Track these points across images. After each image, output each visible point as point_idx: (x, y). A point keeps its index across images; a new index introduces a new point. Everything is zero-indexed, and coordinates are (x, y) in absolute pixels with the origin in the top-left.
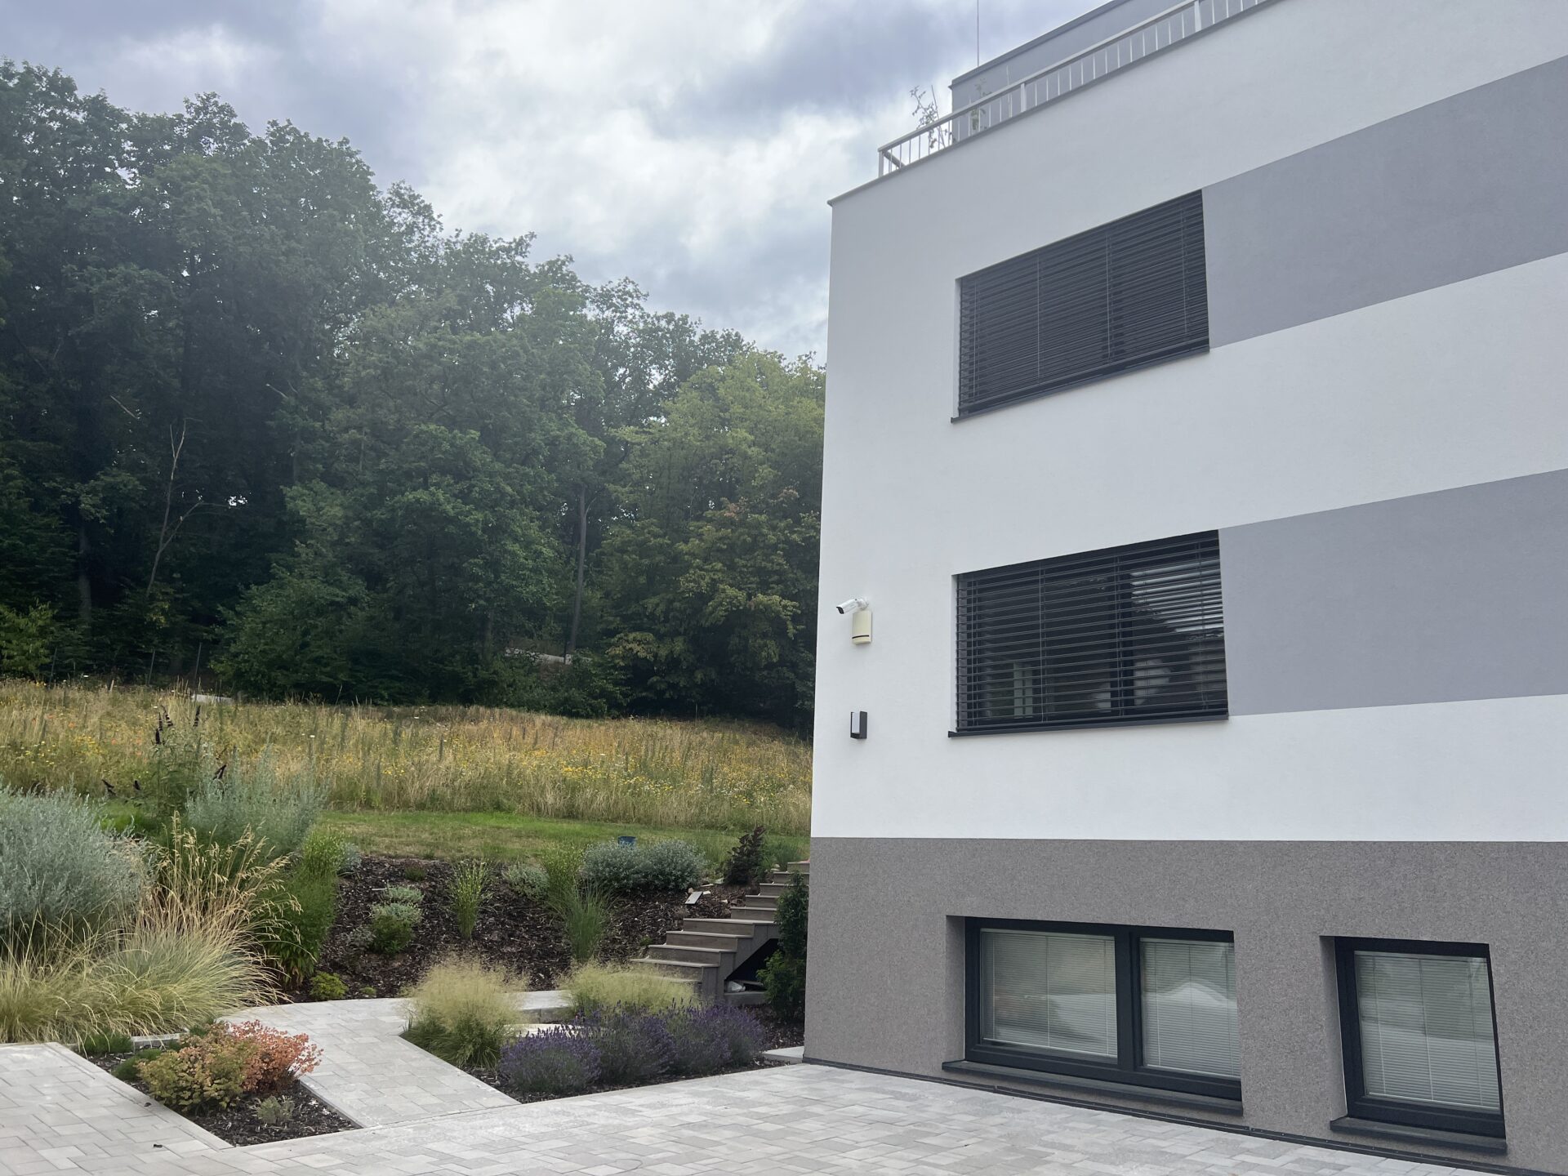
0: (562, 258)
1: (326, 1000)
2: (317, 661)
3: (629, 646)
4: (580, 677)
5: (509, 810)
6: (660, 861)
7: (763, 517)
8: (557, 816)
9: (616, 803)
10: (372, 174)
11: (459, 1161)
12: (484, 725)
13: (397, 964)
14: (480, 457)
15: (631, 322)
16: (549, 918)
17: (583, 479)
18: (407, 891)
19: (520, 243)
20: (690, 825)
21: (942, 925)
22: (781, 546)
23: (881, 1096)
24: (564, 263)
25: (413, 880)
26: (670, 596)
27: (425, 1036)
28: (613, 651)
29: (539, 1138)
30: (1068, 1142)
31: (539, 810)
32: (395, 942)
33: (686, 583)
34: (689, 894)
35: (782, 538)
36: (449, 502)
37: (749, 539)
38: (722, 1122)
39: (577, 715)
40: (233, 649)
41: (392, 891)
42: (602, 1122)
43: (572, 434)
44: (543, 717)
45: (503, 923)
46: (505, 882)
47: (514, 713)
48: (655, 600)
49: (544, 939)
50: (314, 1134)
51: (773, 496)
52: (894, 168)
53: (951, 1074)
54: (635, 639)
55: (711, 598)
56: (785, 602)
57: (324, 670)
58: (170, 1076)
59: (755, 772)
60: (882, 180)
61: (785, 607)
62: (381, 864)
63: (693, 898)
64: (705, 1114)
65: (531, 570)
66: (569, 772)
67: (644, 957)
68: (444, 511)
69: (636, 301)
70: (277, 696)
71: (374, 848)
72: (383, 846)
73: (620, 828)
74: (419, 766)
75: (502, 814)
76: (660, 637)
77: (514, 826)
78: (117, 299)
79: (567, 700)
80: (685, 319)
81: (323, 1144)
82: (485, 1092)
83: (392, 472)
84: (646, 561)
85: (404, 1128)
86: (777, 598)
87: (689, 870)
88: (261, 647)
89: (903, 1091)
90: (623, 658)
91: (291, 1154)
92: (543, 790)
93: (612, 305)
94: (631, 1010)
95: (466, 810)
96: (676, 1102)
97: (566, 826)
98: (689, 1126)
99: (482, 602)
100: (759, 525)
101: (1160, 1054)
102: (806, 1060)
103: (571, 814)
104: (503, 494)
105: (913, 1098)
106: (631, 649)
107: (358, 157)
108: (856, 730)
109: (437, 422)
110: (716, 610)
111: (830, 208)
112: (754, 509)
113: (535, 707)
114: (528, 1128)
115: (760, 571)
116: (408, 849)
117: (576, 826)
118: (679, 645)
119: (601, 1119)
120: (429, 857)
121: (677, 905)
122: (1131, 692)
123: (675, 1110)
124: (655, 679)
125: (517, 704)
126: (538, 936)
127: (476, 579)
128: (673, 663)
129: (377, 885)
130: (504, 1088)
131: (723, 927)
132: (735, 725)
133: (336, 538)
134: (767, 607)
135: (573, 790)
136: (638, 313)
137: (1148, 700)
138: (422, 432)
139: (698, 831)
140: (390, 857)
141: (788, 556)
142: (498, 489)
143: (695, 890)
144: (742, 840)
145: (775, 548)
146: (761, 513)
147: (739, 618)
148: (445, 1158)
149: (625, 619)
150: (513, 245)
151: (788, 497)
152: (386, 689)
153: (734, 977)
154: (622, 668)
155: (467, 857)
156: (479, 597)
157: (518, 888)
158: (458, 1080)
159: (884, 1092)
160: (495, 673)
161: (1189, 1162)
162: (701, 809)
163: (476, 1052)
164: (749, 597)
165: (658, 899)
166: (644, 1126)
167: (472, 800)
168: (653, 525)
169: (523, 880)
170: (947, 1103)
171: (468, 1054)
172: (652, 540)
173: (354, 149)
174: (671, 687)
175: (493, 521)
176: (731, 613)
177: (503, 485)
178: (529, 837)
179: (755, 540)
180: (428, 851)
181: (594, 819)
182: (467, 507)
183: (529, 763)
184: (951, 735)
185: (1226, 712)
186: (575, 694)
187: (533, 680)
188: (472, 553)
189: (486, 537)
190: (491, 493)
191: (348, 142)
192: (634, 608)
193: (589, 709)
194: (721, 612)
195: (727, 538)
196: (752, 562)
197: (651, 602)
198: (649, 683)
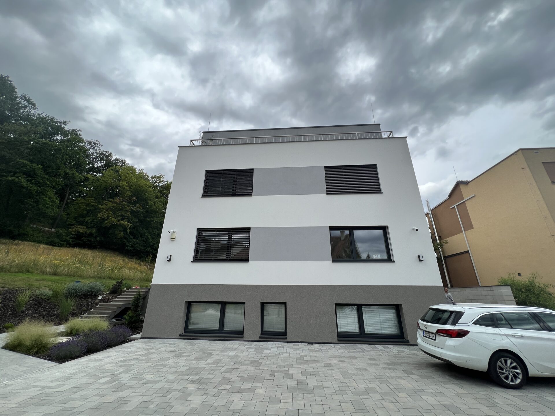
0: (78, 130)
3: (77, 229)
4: (58, 235)
5: (32, 273)
6: (91, 288)
7: (126, 203)
8: (50, 275)
9: (71, 271)
10: (16, 88)
11: (50, 387)
12: (21, 247)
14: (40, 172)
15: (95, 150)
16: (51, 305)
17: (70, 184)
19: (65, 122)
20: (94, 277)
21: (184, 303)
22: (130, 210)
23: (166, 345)
24: (78, 131)
26: (94, 218)
27: (15, 347)
28: (71, 230)
29: (75, 374)
30: (214, 349)
31: (43, 273)
33: (100, 216)
34: (99, 296)
35: (130, 209)
36: (25, 182)
37: (121, 208)
38: (130, 359)
39: (55, 246)
42: (93, 365)
43: (74, 173)
44: (44, 246)
45: (33, 307)
46: (34, 295)
47: (32, 243)
48: (89, 218)
49: (49, 311)
51: (130, 199)
52: (193, 145)
53: (182, 337)
54: (80, 227)
55: (107, 220)
56: (129, 224)
59: (114, 264)
60: (190, 146)
61: (128, 225)
63: (100, 298)
64: (123, 357)
65: (51, 205)
66: (56, 262)
67: (84, 314)
68: (23, 185)
69: (98, 146)
73: (76, 279)
75: (29, 274)
76: (88, 228)
77: (35, 277)
79: (52, 242)
80: (111, 154)
82: (45, 363)
83: (3, 170)
84: (88, 208)
85: (18, 380)
86: (126, 222)
87: (100, 290)
89: (171, 342)
90: (75, 232)
92: (46, 267)
93: (91, 145)
94: (90, 330)
95: (15, 272)
96: (112, 355)
97: (53, 277)
98: (120, 361)
99: (29, 212)
100: (124, 205)
101: (227, 327)
102: (141, 338)
103: (55, 274)
104: (46, 184)
105: (174, 344)
107: (12, 82)
108: (169, 259)
109: (26, 160)
110: (108, 223)
111: (179, 148)
112: (123, 201)
113: (40, 242)
114: (68, 371)
115: (122, 216)
117: (57, 278)
118: (94, 230)
119: (92, 364)
120: (3, 287)
121: (95, 299)
123: (114, 358)
124: (84, 238)
125: (34, 241)
126: (47, 310)
127: (30, 205)
128: (91, 235)
130: (51, 360)
134: (123, 224)
135: (57, 267)
136: (98, 149)
138: (20, 162)
139: (96, 279)
141: (131, 213)
142: (44, 182)
143: (101, 295)
144: (117, 282)
145: (127, 211)
146: (126, 202)
147: (114, 226)
148: (43, 387)
149: (77, 222)
151: (134, 200)
153: (114, 318)
154: (73, 234)
155: (19, 287)
156: (30, 210)
157: (39, 296)
158: (32, 361)
159: (167, 343)
160: (27, 231)
161: (238, 349)
162: (98, 274)
163: (38, 350)
164: (118, 221)
165: (89, 298)
166: (107, 364)
167: (18, 269)
168: (92, 199)
169: (42, 294)
170: (182, 344)
171: (35, 351)
172: (91, 204)
173: (10, 80)
174: (89, 241)
175: (40, 190)
176: (112, 224)
177: (46, 181)
178: (41, 281)
179: (122, 208)
180: (3, 285)
181: (62, 275)
182: (32, 185)
183: (42, 259)
184: (192, 262)
185: (248, 261)
186: (56, 240)
187: (41, 234)
188: (30, 198)
189: (36, 194)
190: (42, 183)
191: (9, 77)
192: (81, 219)
193: (60, 244)
194: (109, 224)
195: (114, 206)
196: (120, 213)
197: (87, 219)
198: (82, 239)
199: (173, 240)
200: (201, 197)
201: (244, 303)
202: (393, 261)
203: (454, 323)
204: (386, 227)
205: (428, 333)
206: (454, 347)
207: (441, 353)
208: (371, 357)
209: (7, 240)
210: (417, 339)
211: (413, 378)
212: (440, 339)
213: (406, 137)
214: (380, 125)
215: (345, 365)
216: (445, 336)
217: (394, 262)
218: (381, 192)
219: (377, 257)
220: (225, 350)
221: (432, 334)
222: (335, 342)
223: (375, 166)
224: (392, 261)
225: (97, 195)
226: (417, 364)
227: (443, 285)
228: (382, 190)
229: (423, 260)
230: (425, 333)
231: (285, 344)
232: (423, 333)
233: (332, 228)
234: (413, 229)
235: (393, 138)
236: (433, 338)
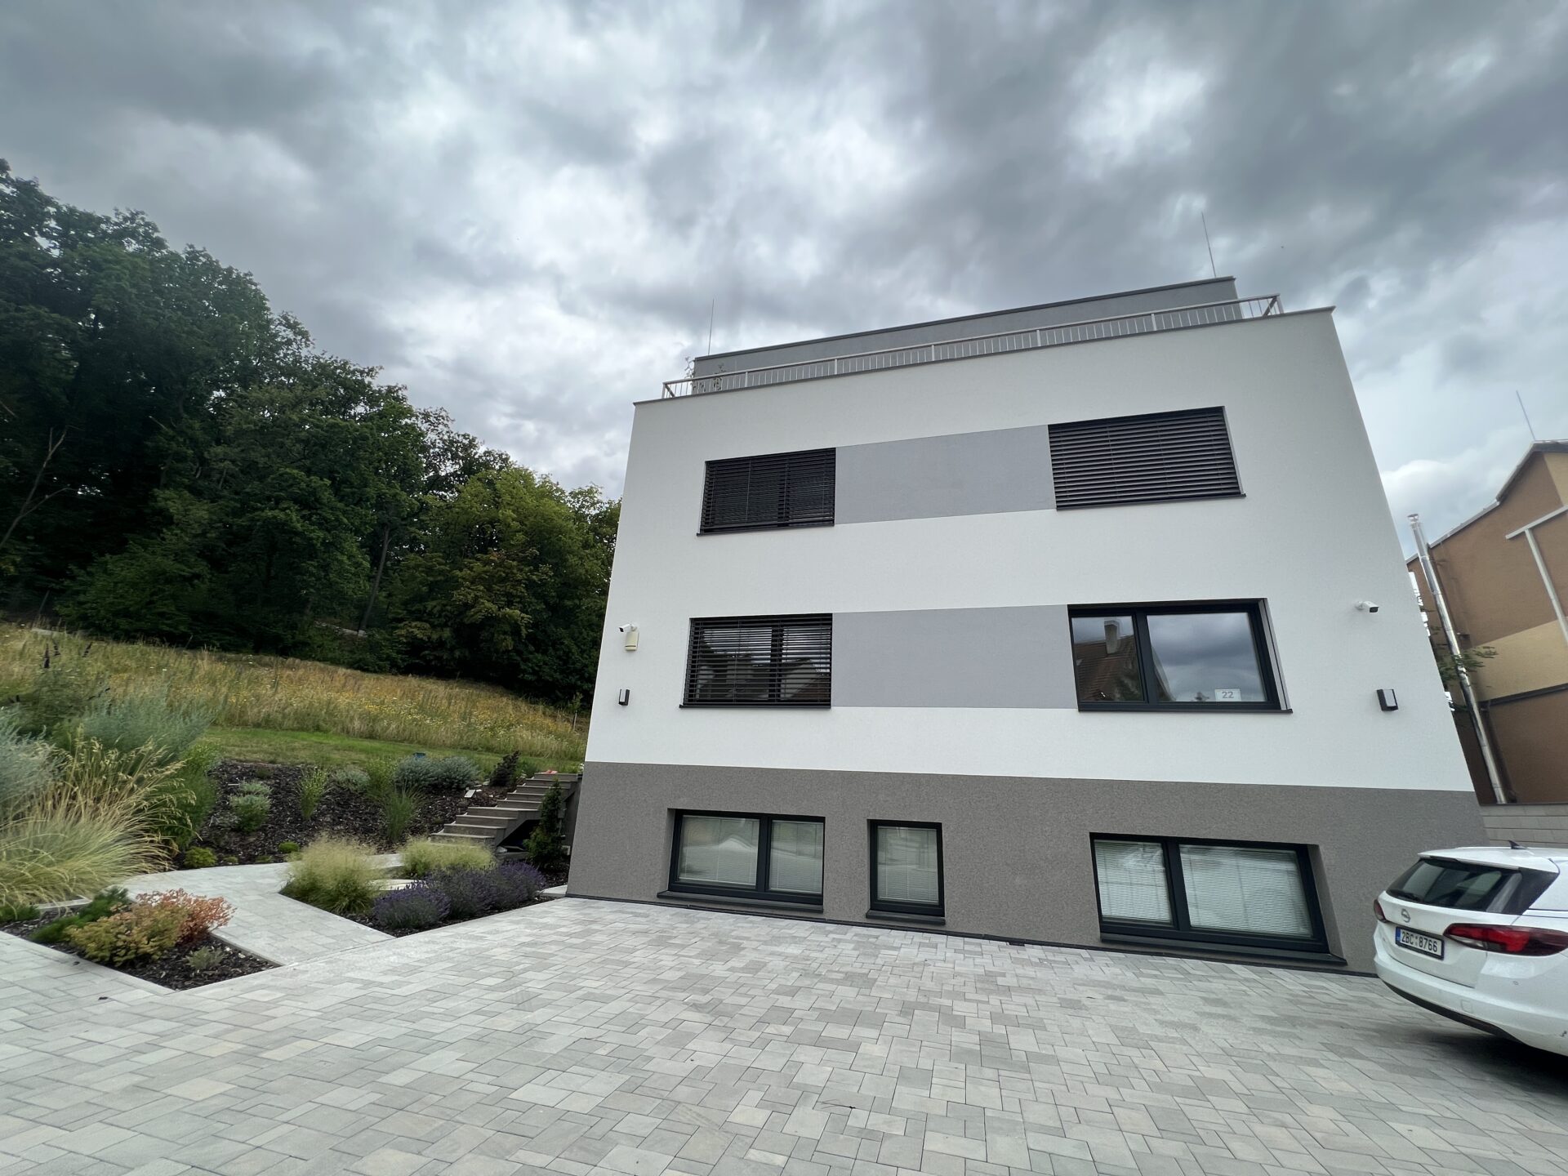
0: (400, 386)
1: (198, 868)
2: (162, 615)
3: (411, 630)
4: (372, 646)
5: (326, 731)
6: (448, 770)
7: (515, 563)
8: (361, 737)
9: (404, 730)
10: (267, 300)
11: (381, 985)
12: (301, 672)
13: (252, 839)
14: (327, 496)
15: (439, 433)
16: (367, 806)
17: (389, 521)
18: (258, 785)
19: (372, 370)
20: (453, 747)
21: (665, 813)
22: (524, 581)
23: (628, 916)
24: (400, 389)
25: (261, 778)
26: (444, 602)
27: (304, 892)
28: (398, 632)
29: (429, 961)
31: (348, 732)
32: (253, 823)
33: (458, 596)
34: (467, 792)
35: (526, 577)
36: (298, 522)
37: (504, 575)
38: (543, 940)
40: (82, 598)
41: (245, 786)
42: (464, 946)
43: (397, 493)
44: (344, 670)
45: (333, 810)
46: (334, 781)
47: (322, 665)
48: (434, 603)
49: (365, 820)
50: (242, 974)
51: (523, 552)
52: (669, 395)
53: (663, 899)
54: (416, 627)
55: (473, 607)
56: (523, 615)
57: (166, 622)
60: (663, 400)
61: (523, 618)
62: (234, 766)
63: (470, 794)
64: (529, 935)
65: (353, 574)
66: (372, 708)
67: (437, 831)
68: (294, 527)
69: (445, 422)
70: (130, 637)
71: (227, 755)
72: (234, 753)
73: (416, 748)
74: (258, 697)
75: (321, 734)
76: (433, 627)
77: (332, 742)
78: (22, 328)
79: (360, 660)
80: (474, 440)
81: (256, 982)
82: (366, 932)
83: (255, 495)
84: (431, 579)
85: (316, 963)
86: (518, 612)
87: (467, 776)
88: (109, 600)
89: (637, 911)
90: (406, 637)
91: (235, 993)
92: (352, 719)
93: (430, 421)
94: (453, 867)
95: (293, 730)
96: (505, 929)
97: (367, 744)
98: (523, 944)
99: (312, 590)
100: (511, 567)
101: (777, 884)
102: (568, 895)
103: (371, 736)
104: (341, 523)
105: (647, 916)
106: (412, 632)
107: (258, 287)
108: (623, 700)
109: (298, 468)
110: (476, 615)
111: (634, 407)
112: (508, 557)
113: (336, 662)
114: (414, 955)
115: (508, 595)
116: (255, 756)
117: (376, 744)
118: (447, 633)
119: (463, 945)
120: (272, 762)
121: (459, 798)
122: (781, 690)
123: (508, 934)
124: (427, 652)
125: (324, 660)
126: (361, 818)
127: (312, 575)
128: (441, 644)
129: (231, 781)
130: (375, 926)
131: (496, 813)
132: (476, 685)
133: (199, 532)
134: (511, 616)
135: (374, 720)
136: (446, 429)
137: (795, 695)
138: (287, 473)
139: (459, 750)
140: (241, 761)
141: (527, 588)
142: (337, 520)
143: (471, 789)
144: (504, 759)
145: (519, 582)
146: (514, 560)
147: (490, 621)
148: (367, 984)
149: (410, 612)
150: (366, 370)
151: (532, 554)
152: (218, 640)
153: (502, 844)
154: (404, 643)
155: (303, 763)
156: (312, 587)
157: (344, 785)
158: (340, 924)
159: (629, 913)
160: (310, 637)
162: (462, 737)
163: (350, 902)
164: (499, 608)
165: (445, 794)
166: (495, 947)
167: (298, 723)
168: (439, 557)
169: (349, 780)
170: (666, 917)
171: (344, 904)
172: (438, 567)
173: (255, 281)
174: (436, 658)
175: (329, 539)
176: (486, 617)
177: (341, 517)
178: (345, 750)
179: (507, 576)
180: (272, 758)
181: (387, 739)
182: (313, 528)
183: (343, 700)
184: (681, 707)
185: (830, 705)
186: (369, 657)
187: (336, 644)
188: (311, 558)
189: (322, 548)
190: (332, 521)
191: (251, 275)
192: (417, 606)
193: (376, 667)
194: (479, 616)
195: (489, 572)
196: (504, 589)
197: (430, 605)
198: (421, 654)
199: (630, 650)
200: (698, 534)
201: (822, 820)
202: (1283, 708)
203: (1517, 905)
204: (1261, 604)
205: (1415, 935)
206: (1516, 983)
207: (1462, 1000)
208: (1213, 996)
209: (272, 658)
210: (1374, 953)
211: (1357, 1066)
212: (1458, 955)
213: (1331, 309)
214: (1234, 279)
215: (1126, 1009)
216: (1480, 945)
217: (1290, 711)
218: (1240, 493)
219: (1228, 695)
220: (777, 940)
221: (1429, 939)
222: (1092, 945)
223: (1219, 411)
224: (1280, 708)
225: (449, 546)
226: (1375, 1031)
227: (1474, 791)
228: (1245, 485)
229: (1395, 708)
230: (1402, 935)
231: (942, 938)
232: (1398, 935)
233: (1076, 611)
234: (1360, 608)
235: (1282, 315)
236: (1432, 952)
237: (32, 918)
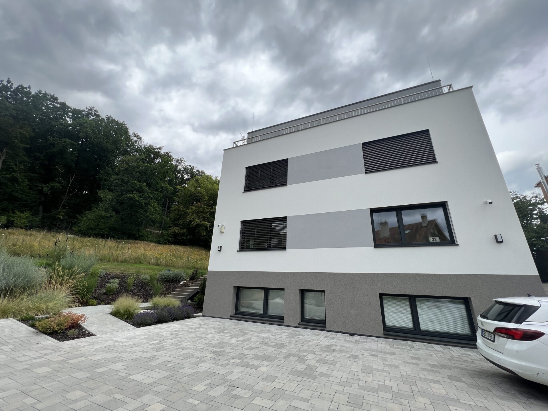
0: (169, 152)
1: (91, 306)
2: (101, 229)
3: (174, 230)
4: (162, 236)
5: (143, 263)
6: (176, 275)
7: (205, 206)
8: (154, 265)
9: (167, 262)
10: (129, 129)
11: (120, 342)
12: (139, 245)
13: (111, 297)
14: (146, 189)
15: (182, 166)
16: (149, 287)
17: (168, 195)
18: (116, 280)
19: (160, 148)
20: (183, 268)
21: (233, 288)
22: (208, 212)
23: (217, 323)
24: (169, 153)
25: (117, 278)
26: (184, 220)
27: (115, 314)
28: (170, 231)
29: (140, 336)
30: (252, 330)
31: (150, 263)
32: (111, 292)
33: (188, 218)
35: (209, 211)
36: (137, 197)
37: (202, 210)
38: (182, 330)
39: (161, 244)
40: (79, 225)
41: (112, 281)
42: (156, 331)
43: (167, 186)
44: (153, 244)
45: (138, 288)
46: (140, 279)
47: (147, 242)
48: (181, 221)
49: (147, 291)
50: (83, 338)
51: (208, 202)
52: (236, 146)
53: (232, 317)
54: (175, 229)
55: (193, 221)
56: (208, 223)
57: (102, 231)
58: (44, 325)
59: (198, 257)
60: (234, 148)
61: (208, 224)
62: (110, 275)
63: (182, 283)
64: (179, 328)
65: (154, 213)
66: (157, 255)
67: (170, 295)
68: (136, 199)
69: (184, 162)
70: (89, 236)
71: (109, 271)
72: (111, 270)
73: (168, 268)
74: (122, 253)
75: (141, 264)
76: (181, 229)
77: (143, 267)
78: (61, 145)
79: (159, 240)
80: (193, 167)
81: (86, 340)
82: (129, 326)
83: (125, 190)
84: (180, 213)
85: (107, 335)
86: (206, 222)
87: (182, 277)
88: (87, 225)
89: (221, 321)
90: (172, 232)
91: (75, 343)
92: (151, 259)
93: (179, 162)
94: (166, 306)
95: (132, 263)
96: (173, 326)
97: (155, 267)
98: (175, 331)
99: (142, 219)
100: (204, 208)
101: (270, 312)
102: (202, 316)
103: (157, 264)
104: (150, 197)
105: (223, 323)
106: (174, 231)
107: (126, 125)
108: (219, 250)
109: (137, 181)
110: (193, 224)
111: (223, 151)
112: (204, 205)
113: (151, 241)
114: (138, 333)
115: (203, 217)
116: (117, 271)
117: (158, 267)
118: (185, 231)
120: (122, 273)
121: (179, 284)
122: (270, 244)
123: (173, 328)
124: (179, 237)
125: (148, 241)
126: (146, 291)
127: (141, 214)
128: (183, 234)
129: (108, 279)
130: (134, 325)
131: (188, 289)
132: (195, 247)
133: (109, 202)
134: (204, 224)
135: (158, 259)
136: (184, 164)
137: (274, 246)
139: (185, 269)
140: (113, 273)
141: (209, 214)
142: (149, 196)
143: (183, 281)
144: (194, 271)
145: (207, 212)
146: (205, 205)
147: (198, 226)
148: (116, 341)
149: (174, 224)
150: (159, 148)
151: (211, 203)
152: (117, 236)
153: (190, 299)
154: (172, 234)
156: (142, 218)
157: (143, 280)
158: (123, 323)
159: (218, 322)
160: (143, 234)
161: (273, 332)
162: (186, 264)
163: (127, 317)
164: (201, 222)
165: (174, 283)
166: (165, 332)
167: (134, 261)
168: (182, 206)
169: (144, 279)
170: (230, 324)
171: (126, 317)
172: (182, 209)
173: (125, 124)
174: (182, 239)
175: (147, 202)
176: (197, 225)
177: (150, 195)
178: (147, 269)
179: (203, 211)
180: (122, 272)
181: (162, 266)
182: (141, 199)
183: (149, 253)
184: (237, 251)
185: (286, 249)
186: (161, 239)
187: (151, 236)
188: (141, 208)
189: (145, 205)
190: (147, 196)
191: (124, 122)
192: (176, 222)
193: (164, 243)
194: (194, 224)
195: (197, 210)
196: (202, 215)
197: (180, 221)
198: (177, 238)
199: (222, 233)
200: (243, 192)
201: (283, 289)
202: (456, 244)
203: (520, 321)
204: (446, 203)
205: (487, 332)
206: (517, 352)
207: (499, 359)
208: (417, 356)
209: (132, 241)
210: (476, 340)
211: (455, 385)
212: (500, 340)
213: (472, 87)
214: (440, 81)
215: (375, 359)
216: (505, 336)
217: (458, 245)
218: (436, 161)
219: (434, 240)
220: (262, 332)
221: (490, 334)
222: (380, 336)
223: (427, 131)
224: (455, 244)
225: (186, 202)
226: (476, 371)
227: (538, 274)
228: (438, 159)
229: (502, 242)
230: (483, 333)
231: (323, 332)
232: (482, 333)
233: (373, 211)
234: (486, 203)
235: (453, 91)
236: (491, 339)
237: (33, 320)
